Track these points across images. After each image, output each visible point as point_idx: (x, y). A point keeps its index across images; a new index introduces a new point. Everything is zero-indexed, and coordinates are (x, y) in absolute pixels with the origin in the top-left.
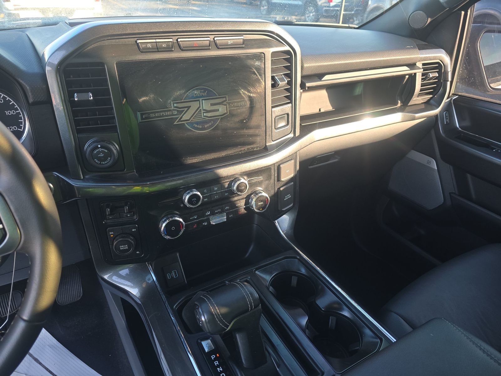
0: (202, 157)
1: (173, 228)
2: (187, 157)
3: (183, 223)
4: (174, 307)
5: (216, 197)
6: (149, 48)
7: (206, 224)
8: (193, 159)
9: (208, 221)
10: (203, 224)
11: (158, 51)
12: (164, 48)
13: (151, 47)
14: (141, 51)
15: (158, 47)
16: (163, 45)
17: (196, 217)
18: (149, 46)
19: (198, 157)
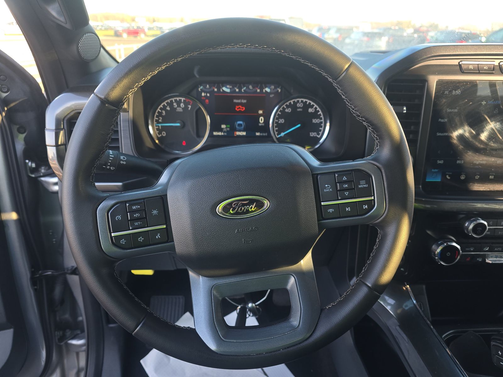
0: (491, 186)
1: (448, 254)
2: (474, 183)
3: (460, 252)
4: (443, 336)
5: (500, 233)
6: (471, 70)
7: (480, 260)
8: (480, 186)
9: (484, 257)
10: (478, 259)
11: (479, 73)
12: (485, 70)
13: (472, 68)
14: (462, 71)
15: (479, 69)
16: (485, 68)
17: (472, 249)
18: (471, 67)
19: (487, 186)
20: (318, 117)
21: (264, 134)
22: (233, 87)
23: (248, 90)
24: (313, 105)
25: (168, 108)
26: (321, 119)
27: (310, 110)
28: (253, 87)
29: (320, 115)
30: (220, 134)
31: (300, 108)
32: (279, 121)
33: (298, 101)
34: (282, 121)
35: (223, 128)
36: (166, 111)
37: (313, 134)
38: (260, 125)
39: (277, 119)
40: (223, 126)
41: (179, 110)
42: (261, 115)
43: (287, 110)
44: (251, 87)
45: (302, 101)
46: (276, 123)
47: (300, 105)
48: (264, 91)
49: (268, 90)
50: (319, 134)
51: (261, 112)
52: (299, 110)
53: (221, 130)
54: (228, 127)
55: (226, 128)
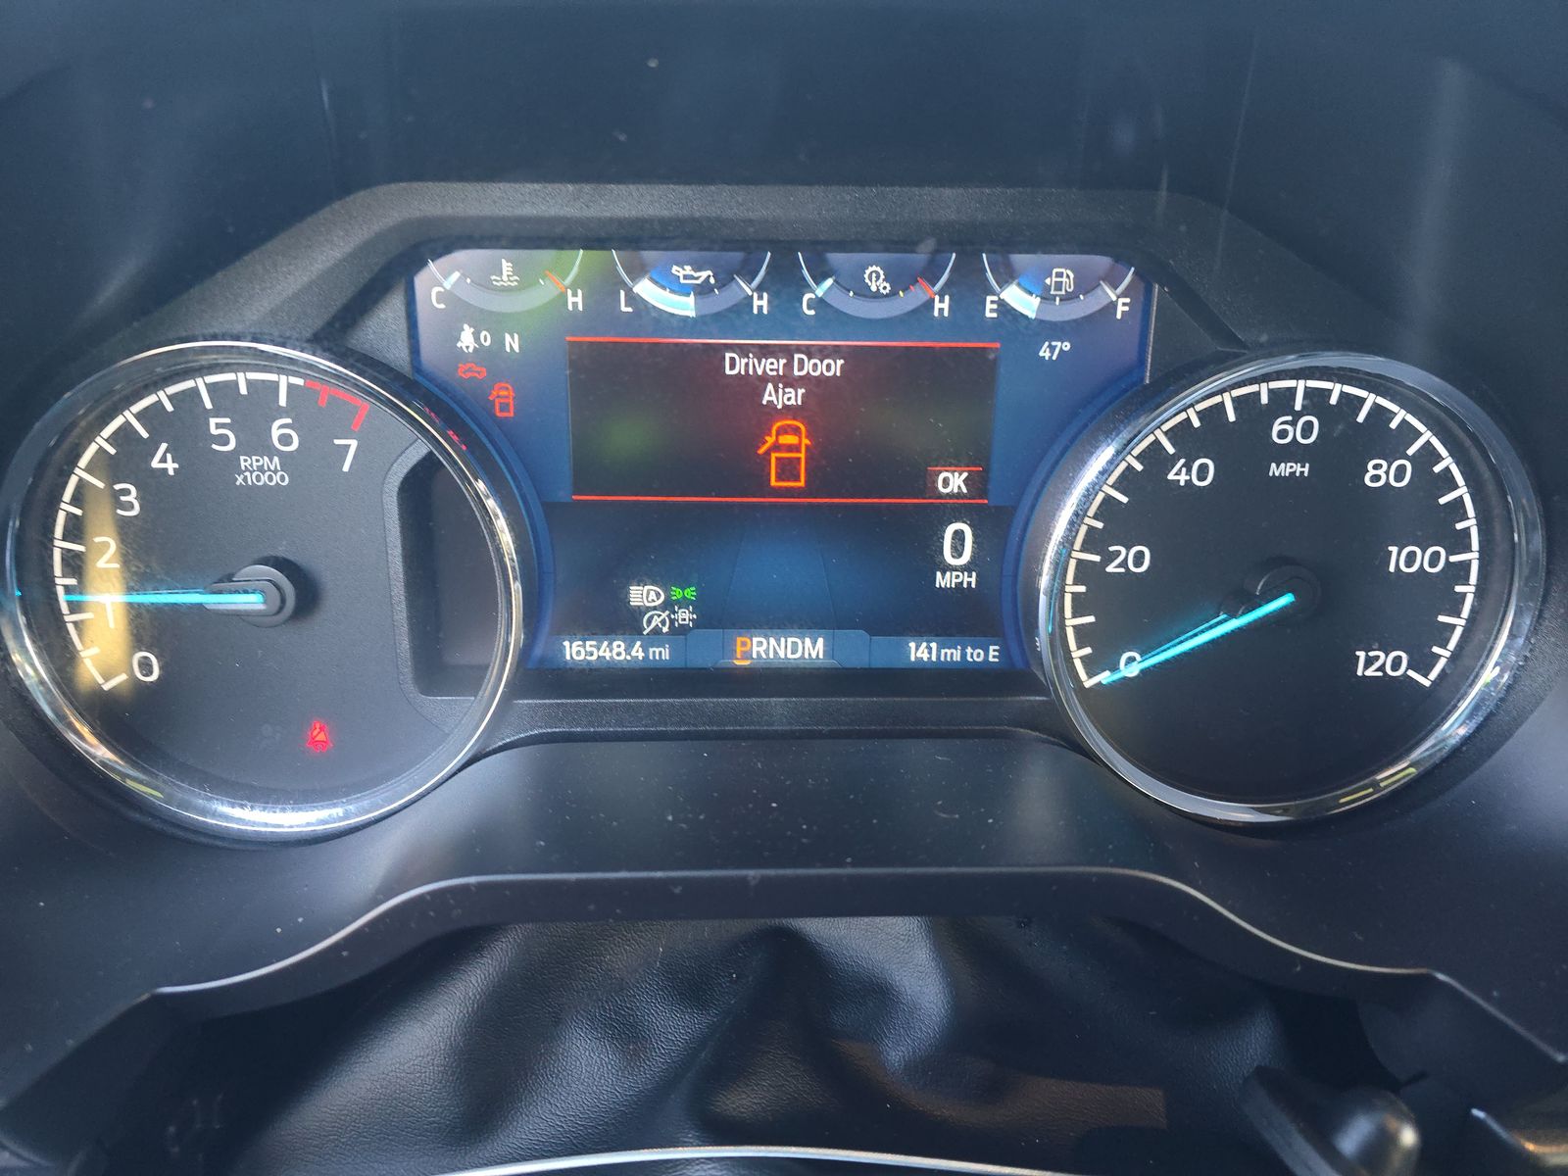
20: (1442, 529)
21: (975, 655)
22: (724, 280)
23: (851, 305)
24: (1408, 433)
25: (164, 461)
26: (1461, 542)
27: (1379, 473)
28: (900, 281)
29: (1457, 508)
30: (615, 651)
31: (1292, 452)
32: (1110, 557)
33: (1282, 401)
34: (1132, 559)
35: (640, 612)
36: (151, 484)
37: (1376, 663)
38: (943, 581)
39: (1093, 542)
40: (642, 595)
41: (260, 472)
42: (955, 509)
43: (1178, 475)
44: (876, 279)
45: (1316, 399)
46: (1084, 572)
47: (1295, 433)
48: (990, 311)
49: (1021, 299)
50: (1423, 664)
51: (953, 482)
52: (1279, 470)
53: (627, 623)
54: (684, 603)
55: (668, 605)
